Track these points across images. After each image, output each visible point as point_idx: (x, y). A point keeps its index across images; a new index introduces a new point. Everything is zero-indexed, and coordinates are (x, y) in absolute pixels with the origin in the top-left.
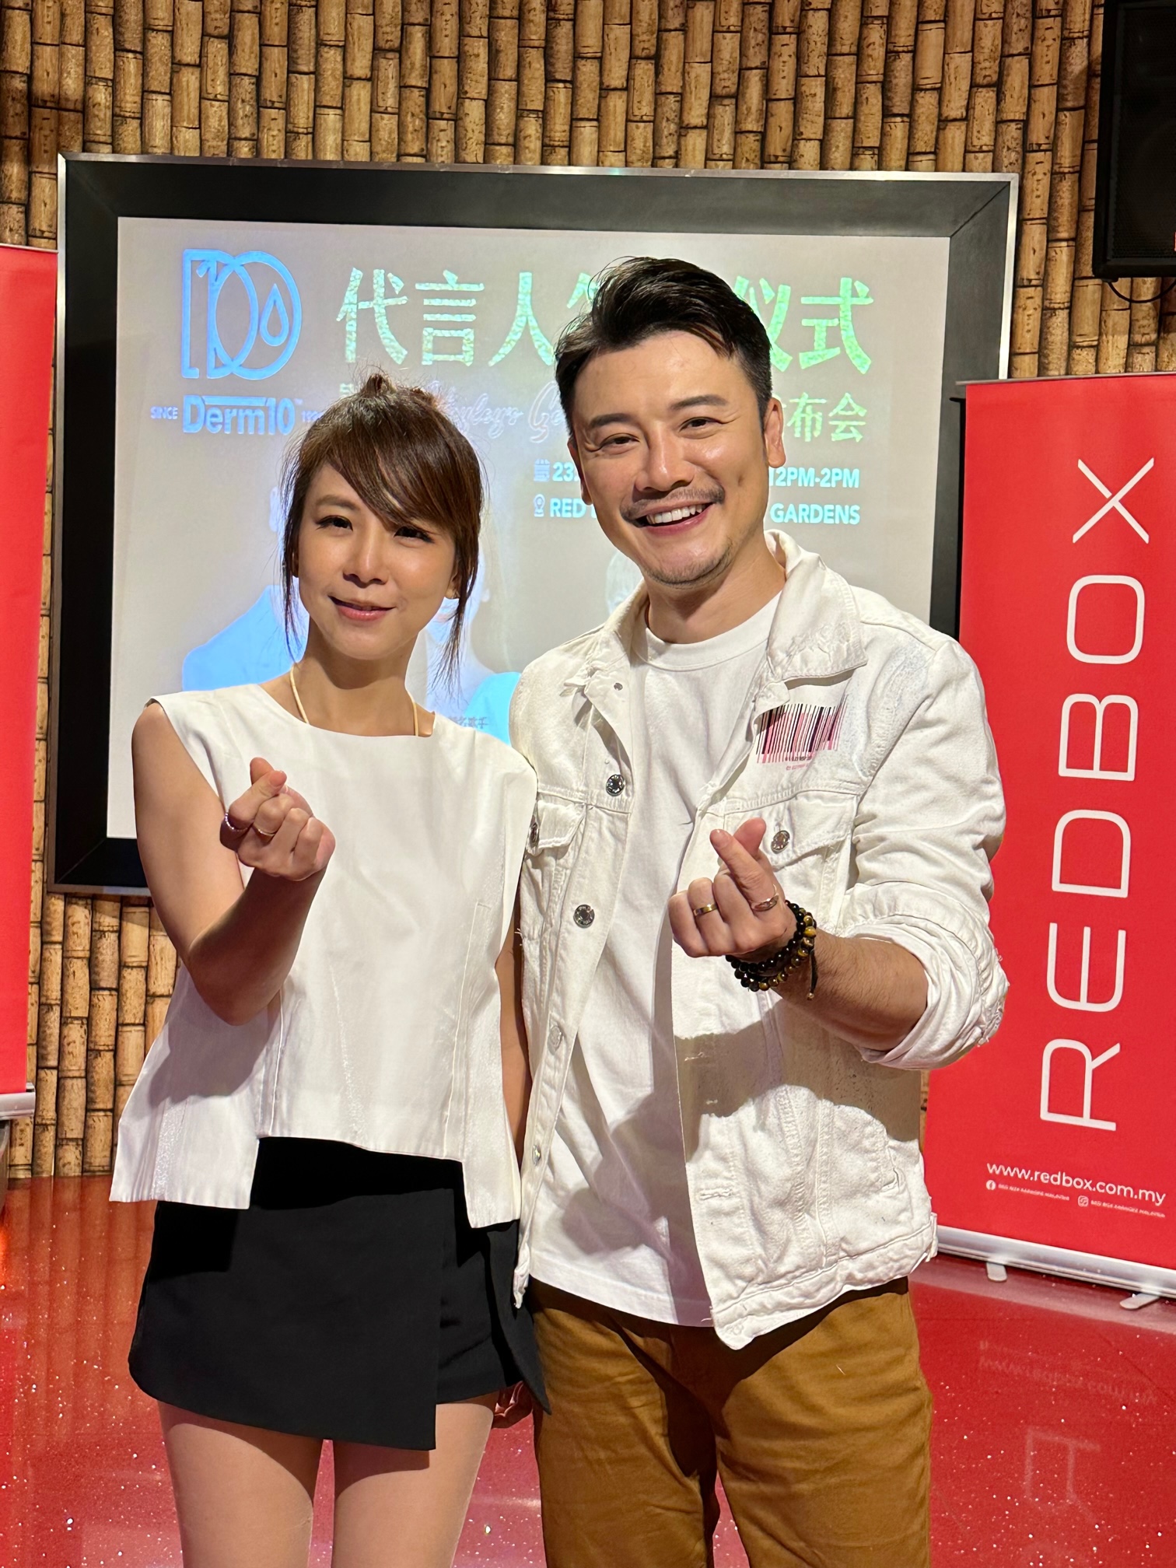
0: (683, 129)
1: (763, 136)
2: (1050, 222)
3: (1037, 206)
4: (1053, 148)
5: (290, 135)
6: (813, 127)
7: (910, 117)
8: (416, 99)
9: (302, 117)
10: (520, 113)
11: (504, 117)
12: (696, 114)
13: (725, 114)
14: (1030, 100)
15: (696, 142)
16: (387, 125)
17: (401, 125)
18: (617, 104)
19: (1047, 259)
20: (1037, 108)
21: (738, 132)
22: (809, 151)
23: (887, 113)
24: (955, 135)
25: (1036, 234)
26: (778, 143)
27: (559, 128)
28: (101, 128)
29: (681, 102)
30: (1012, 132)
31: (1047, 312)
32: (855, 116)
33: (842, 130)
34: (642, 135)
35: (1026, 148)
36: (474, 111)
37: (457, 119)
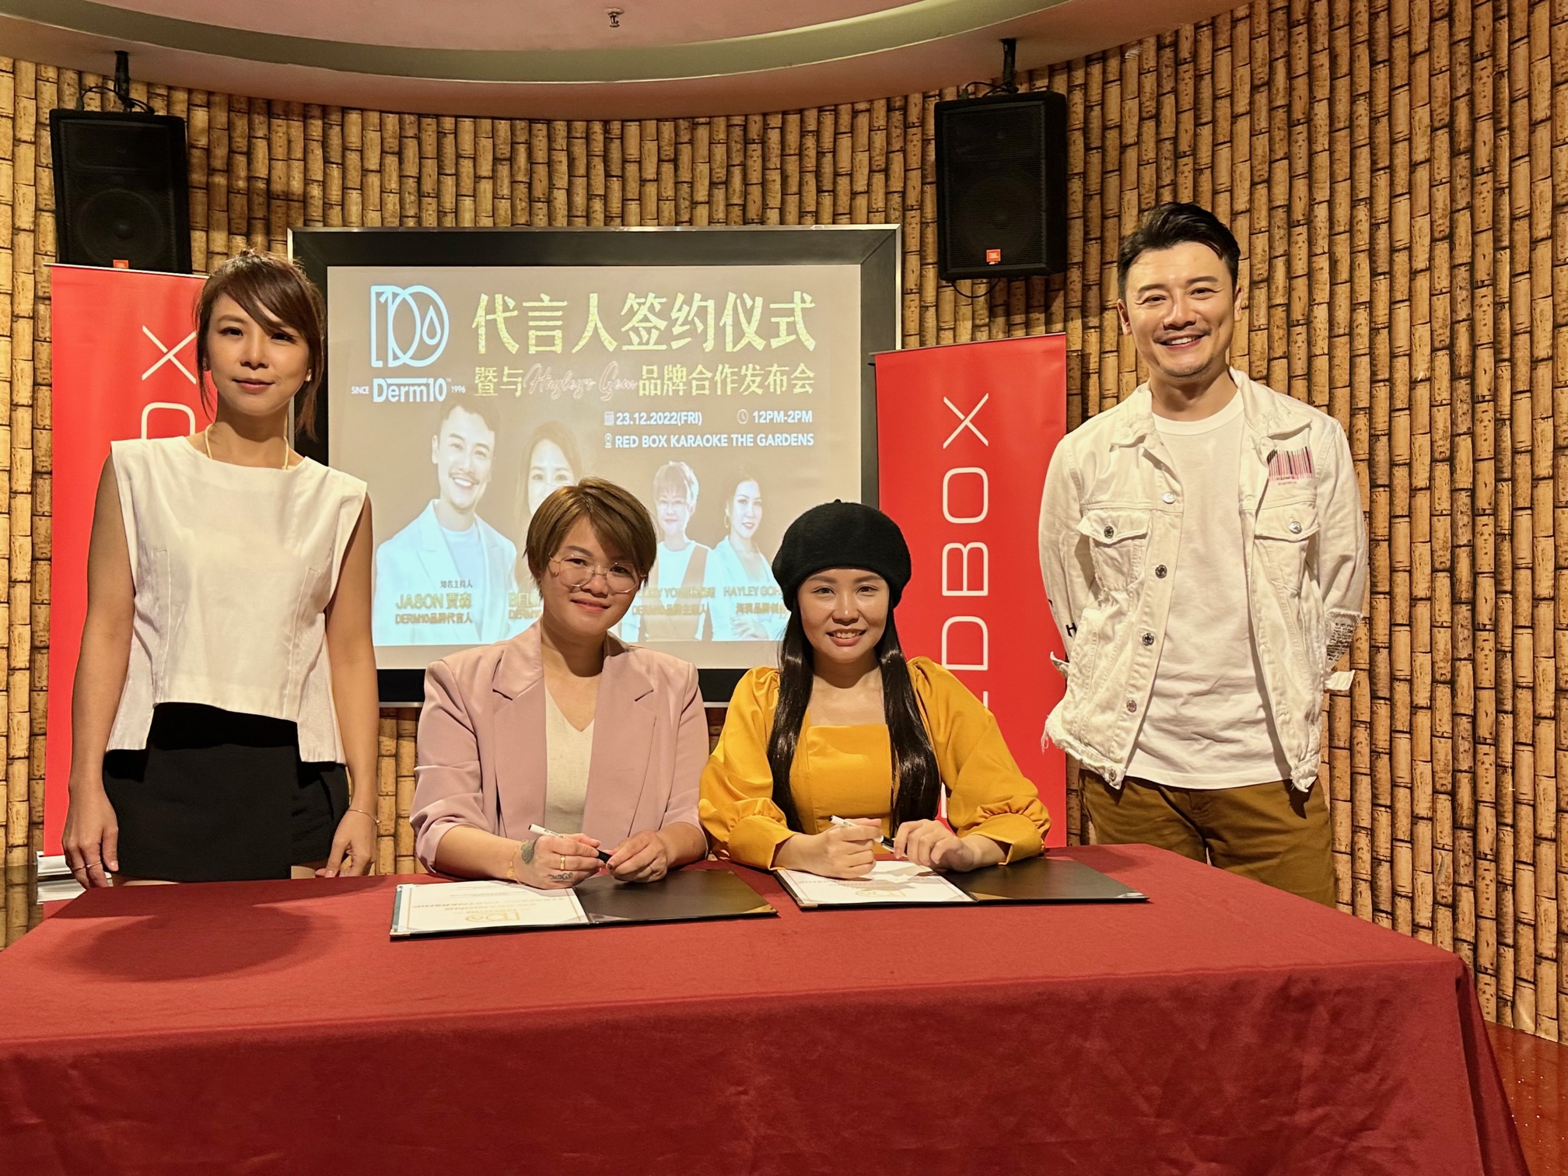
0: (694, 204)
1: (744, 207)
2: (922, 253)
3: (913, 244)
4: (921, 208)
5: (441, 213)
6: (775, 201)
7: (834, 192)
8: (522, 189)
9: (449, 202)
10: (590, 197)
11: (580, 200)
12: (702, 195)
13: (720, 194)
14: (906, 179)
15: (702, 212)
16: (504, 206)
17: (513, 207)
18: (651, 189)
19: (921, 276)
20: (910, 184)
21: (728, 205)
22: (773, 215)
23: (820, 190)
24: (861, 202)
25: (913, 261)
26: (753, 211)
27: (615, 206)
28: (316, 212)
29: (692, 187)
30: (896, 199)
31: (923, 308)
32: (800, 193)
33: (792, 201)
34: (668, 208)
35: (905, 208)
36: (560, 197)
37: (549, 202)
